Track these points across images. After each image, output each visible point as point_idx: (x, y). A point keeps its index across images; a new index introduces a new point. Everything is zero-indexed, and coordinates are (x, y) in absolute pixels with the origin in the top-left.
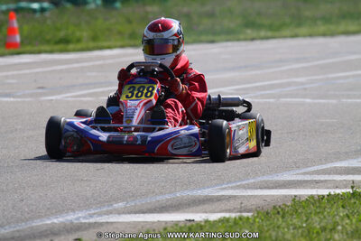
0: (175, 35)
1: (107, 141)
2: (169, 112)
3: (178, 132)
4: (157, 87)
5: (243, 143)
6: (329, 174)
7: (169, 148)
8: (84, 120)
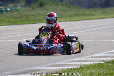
0: (55, 18)
1: (36, 49)
2: (54, 41)
3: (57, 46)
4: (50, 33)
5: (76, 49)
6: (73, 62)
7: (54, 51)
8: (29, 43)
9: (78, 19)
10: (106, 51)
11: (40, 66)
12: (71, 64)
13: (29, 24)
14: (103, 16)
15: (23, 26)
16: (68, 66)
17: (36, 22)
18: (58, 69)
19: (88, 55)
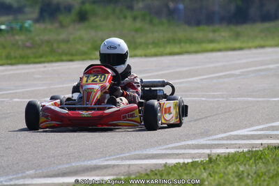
6: (185, 149)
9: (177, 49)
10: (259, 124)
11: (107, 158)
12: (181, 154)
13: (57, 61)
14: (237, 45)
15: (45, 67)
16: (176, 158)
17: (75, 58)
18: (151, 165)
19: (219, 133)
